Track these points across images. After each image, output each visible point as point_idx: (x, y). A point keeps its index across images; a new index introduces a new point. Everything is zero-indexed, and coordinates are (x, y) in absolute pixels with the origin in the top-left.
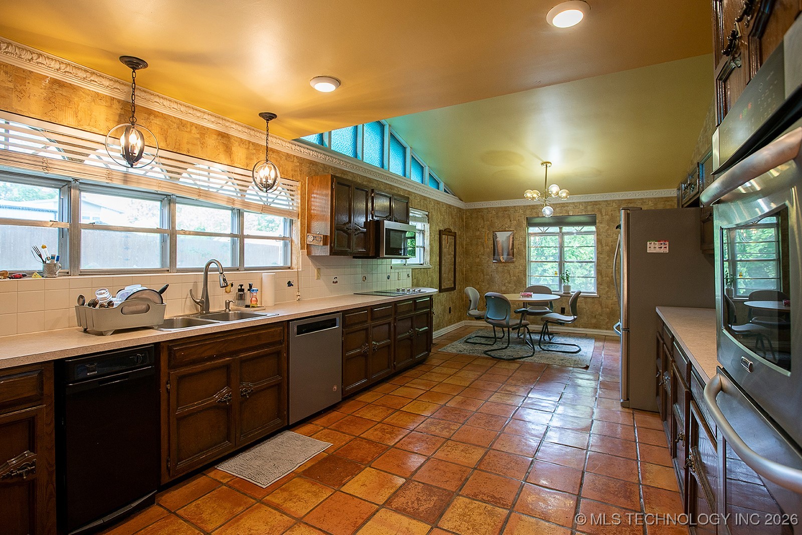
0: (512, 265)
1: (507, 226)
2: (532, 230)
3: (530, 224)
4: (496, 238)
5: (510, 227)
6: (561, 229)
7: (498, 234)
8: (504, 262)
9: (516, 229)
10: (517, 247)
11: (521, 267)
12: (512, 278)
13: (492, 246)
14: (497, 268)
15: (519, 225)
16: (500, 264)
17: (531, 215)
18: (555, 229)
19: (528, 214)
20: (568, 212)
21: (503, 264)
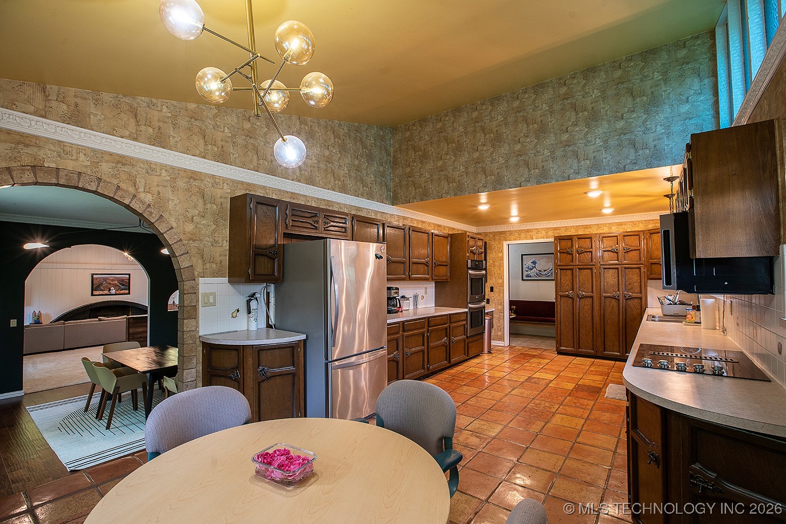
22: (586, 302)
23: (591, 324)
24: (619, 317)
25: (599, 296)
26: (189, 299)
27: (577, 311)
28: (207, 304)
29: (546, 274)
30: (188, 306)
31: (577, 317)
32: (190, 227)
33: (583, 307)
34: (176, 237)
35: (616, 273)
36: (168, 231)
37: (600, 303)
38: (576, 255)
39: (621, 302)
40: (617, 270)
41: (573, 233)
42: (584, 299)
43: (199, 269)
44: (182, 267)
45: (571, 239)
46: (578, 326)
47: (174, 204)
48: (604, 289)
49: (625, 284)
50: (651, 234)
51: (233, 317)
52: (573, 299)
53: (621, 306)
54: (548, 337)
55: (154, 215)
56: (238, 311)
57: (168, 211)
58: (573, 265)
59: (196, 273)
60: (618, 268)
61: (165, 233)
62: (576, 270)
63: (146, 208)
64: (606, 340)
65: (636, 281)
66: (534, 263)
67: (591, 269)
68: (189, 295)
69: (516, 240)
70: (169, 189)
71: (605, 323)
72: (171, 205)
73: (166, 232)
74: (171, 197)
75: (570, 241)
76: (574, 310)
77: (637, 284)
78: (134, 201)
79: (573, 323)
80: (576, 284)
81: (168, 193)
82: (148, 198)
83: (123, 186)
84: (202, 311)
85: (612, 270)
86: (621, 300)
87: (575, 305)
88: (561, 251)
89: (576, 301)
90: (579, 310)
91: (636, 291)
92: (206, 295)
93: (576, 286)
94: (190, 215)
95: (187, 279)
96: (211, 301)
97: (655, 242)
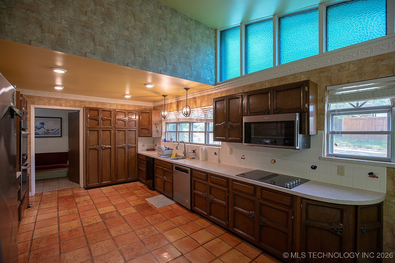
22: (106, 151)
23: (109, 165)
24: (125, 158)
25: (114, 147)
27: (101, 158)
29: (53, 133)
31: (101, 162)
33: (105, 155)
35: (124, 133)
37: (115, 151)
38: (101, 122)
39: (126, 150)
40: (124, 131)
41: (95, 106)
42: (105, 150)
45: (98, 110)
46: (101, 168)
48: (117, 143)
49: (128, 140)
50: (141, 113)
52: (98, 150)
53: (126, 152)
54: (50, 179)
58: (99, 128)
60: (125, 131)
62: (101, 131)
64: (118, 173)
65: (133, 138)
66: (43, 124)
67: (110, 131)
69: (45, 105)
71: (118, 163)
75: (97, 112)
76: (99, 158)
77: (134, 140)
79: (98, 166)
80: (101, 140)
85: (122, 131)
86: (126, 149)
87: (99, 154)
88: (91, 118)
89: (100, 151)
90: (102, 157)
91: (133, 143)
93: (100, 142)
97: (144, 117)
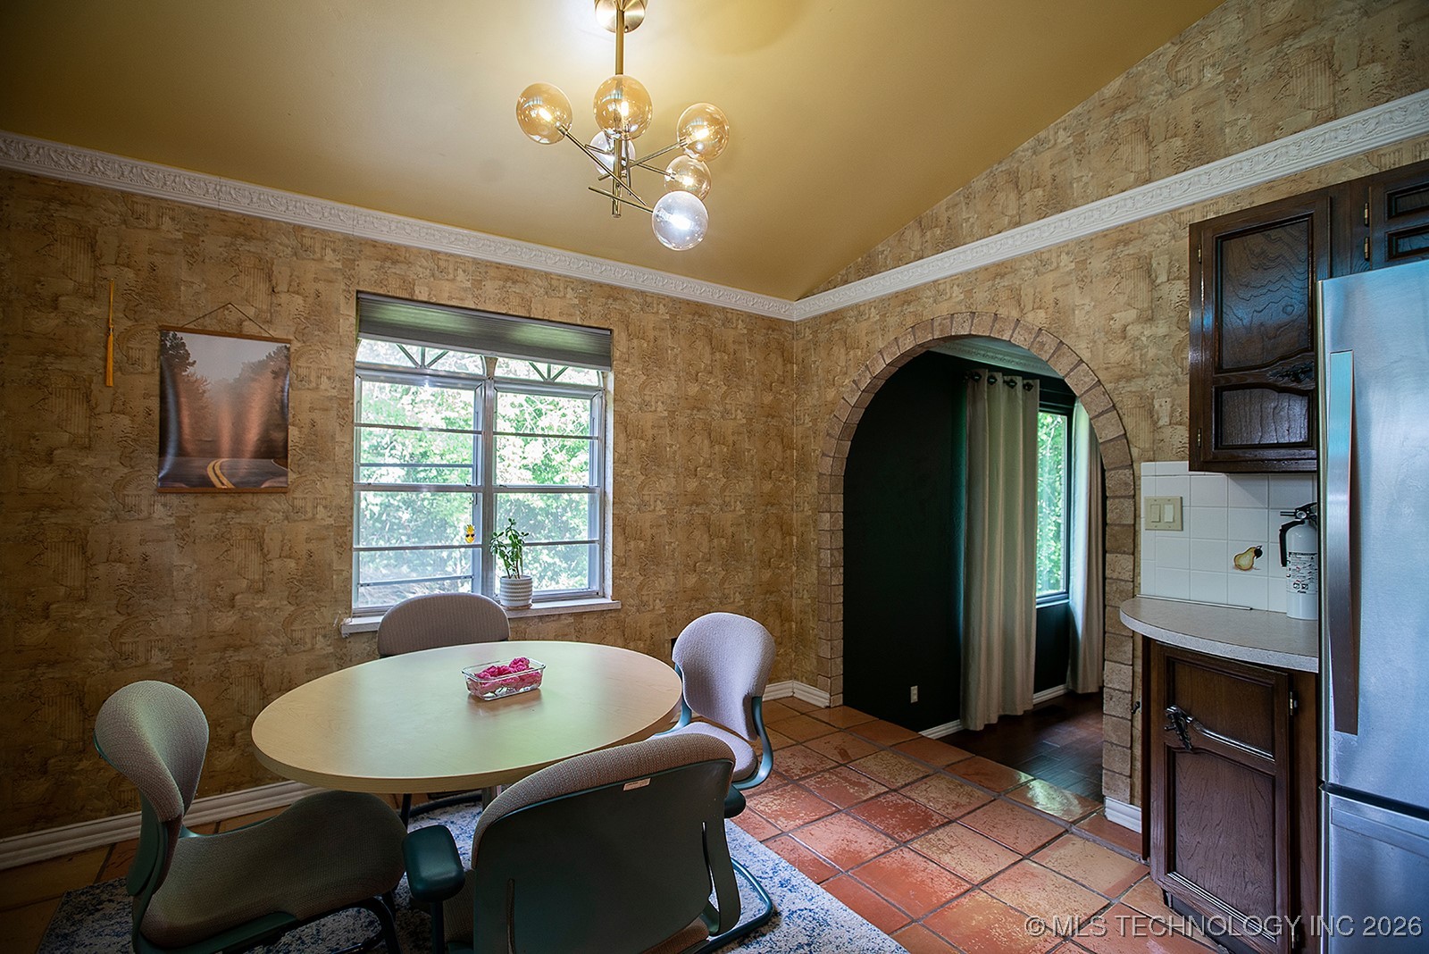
0: (275, 505)
1: (251, 312)
2: (373, 350)
3: (371, 326)
4: (184, 360)
5: (270, 322)
6: (490, 363)
7: (195, 345)
8: (226, 492)
9: (302, 334)
10: (305, 417)
11: (321, 512)
12: (276, 564)
13: (154, 403)
14: (183, 521)
15: (317, 318)
16: (205, 502)
17: (380, 283)
18: (471, 363)
19: (367, 275)
20: (526, 302)
21: (225, 499)
26: (1116, 508)
28: (1158, 524)
30: (1116, 525)
32: (1119, 352)
34: (1087, 379)
36: (1072, 370)
43: (1141, 441)
44: (1100, 441)
47: (1083, 312)
51: (1238, 567)
55: (1047, 347)
56: (1258, 553)
57: (1074, 331)
59: (1135, 452)
61: (1066, 376)
63: (1035, 338)
68: (1117, 500)
70: (1074, 287)
72: (1079, 318)
73: (1068, 374)
74: (1078, 301)
78: (1016, 332)
81: (1074, 296)
82: (1038, 318)
83: (1003, 312)
84: (1148, 539)
92: (1158, 504)
94: (1117, 326)
95: (1112, 466)
96: (1168, 516)
